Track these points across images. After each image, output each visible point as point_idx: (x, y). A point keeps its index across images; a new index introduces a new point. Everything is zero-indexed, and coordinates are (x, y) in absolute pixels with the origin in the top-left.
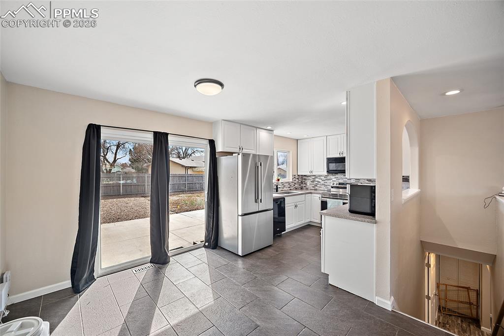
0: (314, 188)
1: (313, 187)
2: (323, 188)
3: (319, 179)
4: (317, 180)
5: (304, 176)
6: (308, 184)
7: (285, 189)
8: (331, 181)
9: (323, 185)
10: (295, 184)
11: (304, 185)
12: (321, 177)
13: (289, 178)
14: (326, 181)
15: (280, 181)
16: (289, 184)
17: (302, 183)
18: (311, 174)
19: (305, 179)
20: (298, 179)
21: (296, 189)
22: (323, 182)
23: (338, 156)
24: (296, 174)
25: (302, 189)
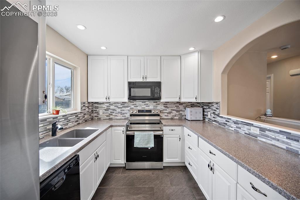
0: (108, 118)
1: (107, 116)
2: (120, 116)
3: (115, 106)
4: (112, 107)
5: (96, 103)
6: (101, 112)
7: (70, 124)
8: (129, 108)
9: (119, 113)
10: (85, 114)
11: (96, 115)
12: (117, 105)
13: (76, 107)
14: (123, 109)
15: (61, 114)
16: (76, 116)
17: (93, 112)
18: (108, 101)
19: (97, 108)
20: (88, 107)
21: (86, 121)
22: (119, 110)
23: (141, 80)
24: (85, 101)
25: (92, 119)
